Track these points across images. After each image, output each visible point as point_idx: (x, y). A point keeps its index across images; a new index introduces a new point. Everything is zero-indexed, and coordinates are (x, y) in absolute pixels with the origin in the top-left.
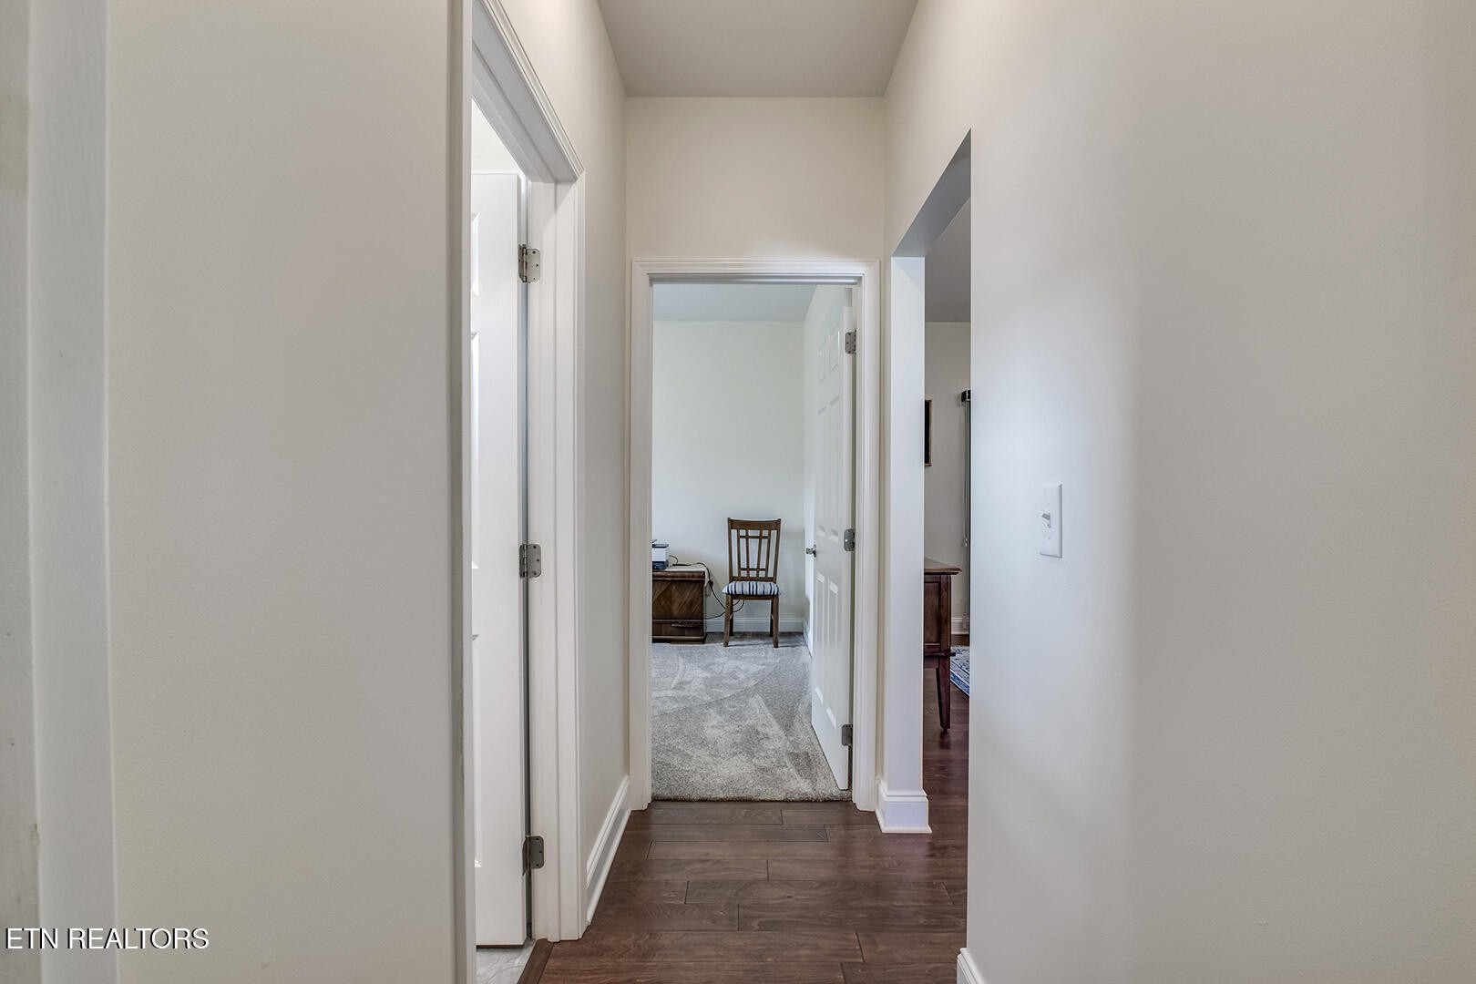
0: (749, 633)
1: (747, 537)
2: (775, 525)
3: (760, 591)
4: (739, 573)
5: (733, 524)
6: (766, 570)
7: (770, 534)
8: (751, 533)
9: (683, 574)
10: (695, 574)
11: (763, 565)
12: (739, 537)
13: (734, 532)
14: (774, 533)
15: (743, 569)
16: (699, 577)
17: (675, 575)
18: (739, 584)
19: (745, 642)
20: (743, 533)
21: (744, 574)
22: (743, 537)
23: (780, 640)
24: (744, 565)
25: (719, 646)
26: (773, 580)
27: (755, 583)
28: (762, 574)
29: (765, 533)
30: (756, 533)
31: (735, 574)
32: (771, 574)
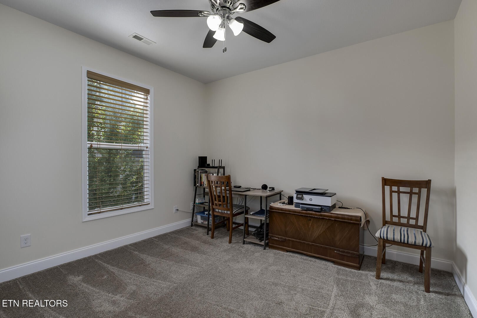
0: (400, 263)
1: (399, 192)
2: (427, 184)
3: (411, 240)
4: (391, 219)
5: (386, 182)
6: (417, 219)
7: (420, 191)
8: (402, 189)
9: (343, 217)
10: (353, 218)
11: (413, 214)
12: (391, 192)
13: (387, 188)
14: (424, 191)
15: (395, 216)
16: (356, 220)
17: (337, 217)
18: (391, 228)
19: (396, 277)
20: (395, 188)
21: (395, 220)
22: (395, 192)
23: (432, 281)
24: (395, 212)
25: (371, 275)
26: (424, 228)
27: (406, 229)
28: (412, 222)
29: (416, 190)
30: (408, 189)
31: (388, 218)
32: (421, 223)
